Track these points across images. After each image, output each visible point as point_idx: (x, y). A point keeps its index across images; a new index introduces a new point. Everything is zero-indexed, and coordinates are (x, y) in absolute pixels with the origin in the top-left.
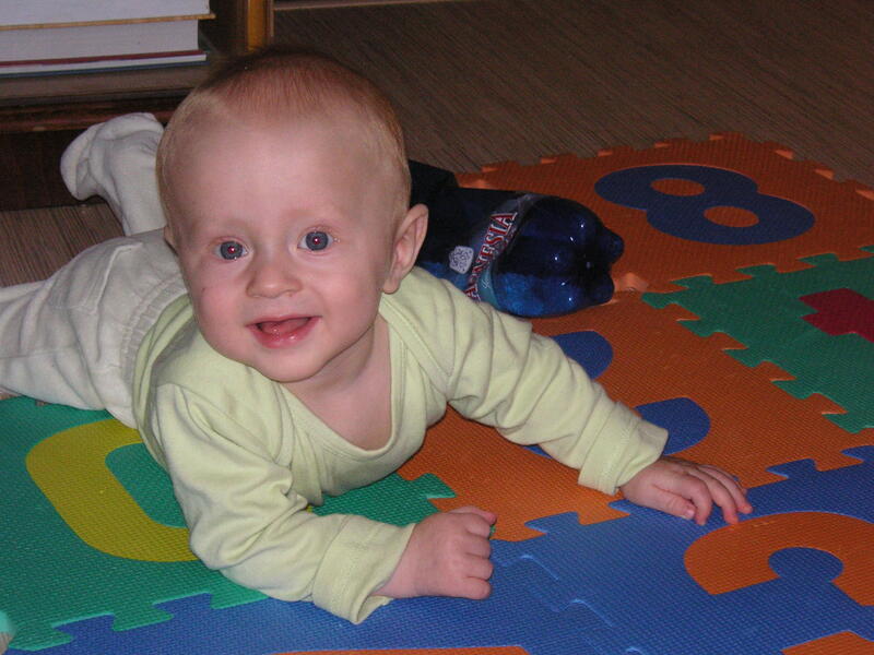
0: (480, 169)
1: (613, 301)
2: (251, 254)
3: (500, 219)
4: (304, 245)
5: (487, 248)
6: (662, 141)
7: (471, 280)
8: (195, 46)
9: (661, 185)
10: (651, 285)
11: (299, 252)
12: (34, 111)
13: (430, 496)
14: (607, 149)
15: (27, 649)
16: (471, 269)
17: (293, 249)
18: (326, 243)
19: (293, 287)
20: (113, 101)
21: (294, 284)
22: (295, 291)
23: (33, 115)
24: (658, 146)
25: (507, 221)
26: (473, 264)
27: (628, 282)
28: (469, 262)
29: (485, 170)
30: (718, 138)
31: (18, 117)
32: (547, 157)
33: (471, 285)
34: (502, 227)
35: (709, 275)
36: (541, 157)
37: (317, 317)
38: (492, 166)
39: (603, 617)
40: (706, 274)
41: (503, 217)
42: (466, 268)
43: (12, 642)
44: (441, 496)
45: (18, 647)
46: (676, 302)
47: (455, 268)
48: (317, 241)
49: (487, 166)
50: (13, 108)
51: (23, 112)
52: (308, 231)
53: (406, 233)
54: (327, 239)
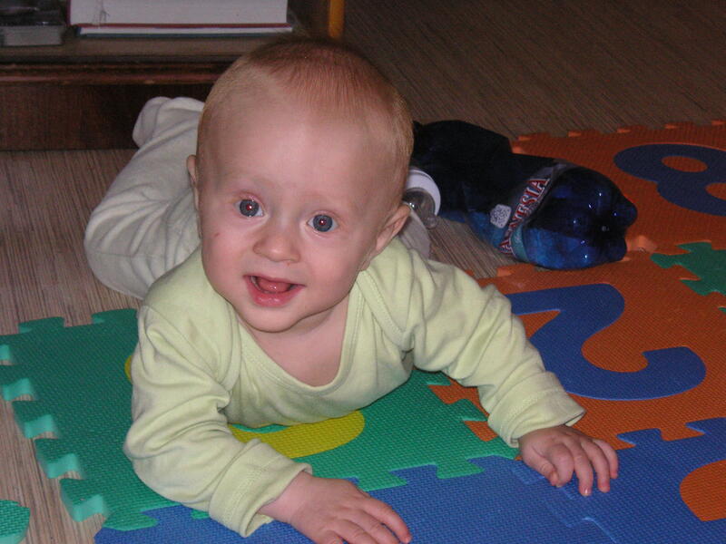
0: (517, 138)
1: (626, 259)
2: (267, 216)
3: (535, 184)
4: (311, 223)
5: (522, 208)
6: (671, 123)
7: (507, 234)
8: (283, 20)
9: (671, 161)
10: (658, 248)
11: (307, 228)
12: (146, 66)
13: (466, 419)
14: (626, 127)
15: (119, 529)
16: (508, 224)
17: (303, 224)
18: (330, 227)
19: (294, 257)
20: (212, 62)
21: (295, 254)
22: (294, 261)
23: (145, 70)
24: (668, 127)
25: (541, 186)
26: (511, 220)
27: (639, 243)
28: (506, 219)
29: (521, 139)
30: (719, 123)
31: (134, 71)
32: (574, 131)
33: (506, 238)
34: (535, 191)
35: (709, 241)
36: (568, 130)
37: (303, 286)
38: (527, 136)
39: (608, 533)
40: (705, 241)
41: (537, 182)
42: (504, 224)
43: (106, 522)
44: (474, 419)
45: (112, 527)
46: (680, 264)
47: (494, 223)
48: (323, 223)
49: (523, 135)
50: (129, 63)
51: (137, 67)
52: (317, 213)
53: (389, 227)
54: (331, 223)
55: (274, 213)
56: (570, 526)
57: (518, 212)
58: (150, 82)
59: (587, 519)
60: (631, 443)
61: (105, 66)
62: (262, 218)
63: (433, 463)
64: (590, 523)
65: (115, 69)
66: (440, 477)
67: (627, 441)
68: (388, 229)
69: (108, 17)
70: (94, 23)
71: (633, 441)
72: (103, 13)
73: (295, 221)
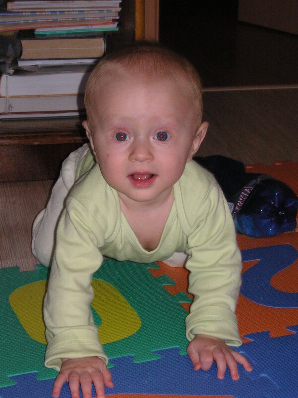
2: (132, 139)
3: (246, 190)
4: (156, 138)
5: (240, 203)
11: (154, 140)
17: (151, 139)
18: (167, 138)
21: (151, 155)
22: (151, 160)
23: (33, 136)
26: (234, 211)
31: (27, 138)
37: (157, 175)
41: (248, 188)
48: (162, 137)
50: (24, 133)
51: (29, 135)
52: (158, 132)
53: (198, 135)
54: (167, 136)
55: (136, 136)
56: (253, 379)
57: (238, 206)
58: (36, 143)
59: (263, 375)
60: (293, 332)
61: (11, 136)
62: (130, 140)
63: (178, 346)
64: (265, 377)
65: (17, 137)
66: (180, 354)
67: (291, 331)
68: (198, 137)
69: (13, 109)
70: (6, 112)
71: (294, 330)
72: (10, 106)
73: (148, 137)
